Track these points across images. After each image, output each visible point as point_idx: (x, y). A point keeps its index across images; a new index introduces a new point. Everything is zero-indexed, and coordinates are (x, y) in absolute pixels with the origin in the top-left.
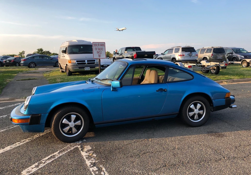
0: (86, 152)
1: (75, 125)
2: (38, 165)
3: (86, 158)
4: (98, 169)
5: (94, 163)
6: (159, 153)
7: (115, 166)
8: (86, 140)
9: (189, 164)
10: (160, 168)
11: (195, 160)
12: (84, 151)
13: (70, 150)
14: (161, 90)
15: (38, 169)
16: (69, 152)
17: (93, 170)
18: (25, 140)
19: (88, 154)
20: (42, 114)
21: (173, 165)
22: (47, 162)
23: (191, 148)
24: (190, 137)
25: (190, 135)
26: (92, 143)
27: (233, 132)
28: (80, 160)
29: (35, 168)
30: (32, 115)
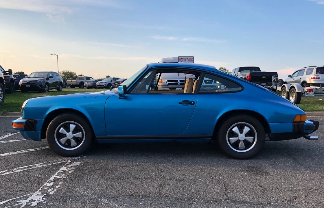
1: (73, 137)
3: (58, 173)
4: (54, 185)
8: (87, 156)
12: (67, 166)
13: (56, 163)
14: (186, 102)
16: (51, 165)
17: (46, 185)
19: (66, 170)
20: (38, 120)
30: (27, 120)
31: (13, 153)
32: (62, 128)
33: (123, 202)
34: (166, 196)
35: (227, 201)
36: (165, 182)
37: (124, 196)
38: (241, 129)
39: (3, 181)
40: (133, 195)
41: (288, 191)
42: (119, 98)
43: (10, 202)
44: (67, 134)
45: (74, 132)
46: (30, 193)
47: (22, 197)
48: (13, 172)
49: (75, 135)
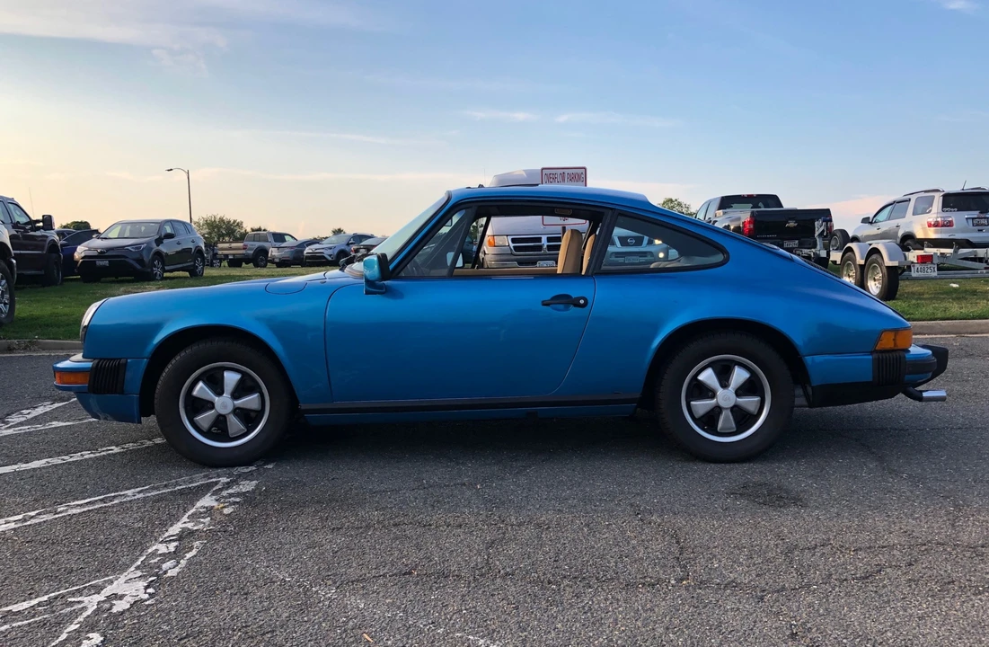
0: (221, 497)
1: (236, 409)
3: (192, 516)
8: (276, 465)
12: (219, 495)
13: (185, 487)
16: (173, 491)
19: (215, 505)
20: (129, 361)
26: (277, 475)
30: (96, 361)
31: (56, 461)
32: (201, 384)
33: (381, 594)
34: (507, 574)
35: (684, 582)
36: (504, 533)
37: (384, 575)
38: (724, 375)
39: (27, 542)
40: (410, 573)
41: (861, 549)
42: (367, 293)
43: (49, 602)
44: (217, 399)
45: (236, 394)
46: (107, 576)
47: (85, 588)
48: (57, 516)
49: (238, 403)
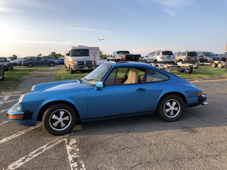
0: (71, 146)
1: (63, 121)
2: (25, 159)
3: (70, 153)
4: (78, 165)
5: (76, 158)
6: (136, 149)
7: (94, 163)
8: (73, 133)
9: (163, 162)
10: (136, 165)
11: (169, 157)
12: (69, 145)
13: (57, 143)
14: (141, 90)
15: (24, 163)
16: (56, 145)
17: (73, 166)
18: (21, 132)
19: (72, 148)
20: (34, 111)
21: (148, 162)
22: (34, 156)
23: (166, 144)
24: (166, 133)
25: (166, 130)
26: (78, 137)
27: (205, 128)
28: (63, 155)
29: (21, 163)
30: (24, 112)
32: (54, 115)
38: (171, 103)
45: (64, 117)
